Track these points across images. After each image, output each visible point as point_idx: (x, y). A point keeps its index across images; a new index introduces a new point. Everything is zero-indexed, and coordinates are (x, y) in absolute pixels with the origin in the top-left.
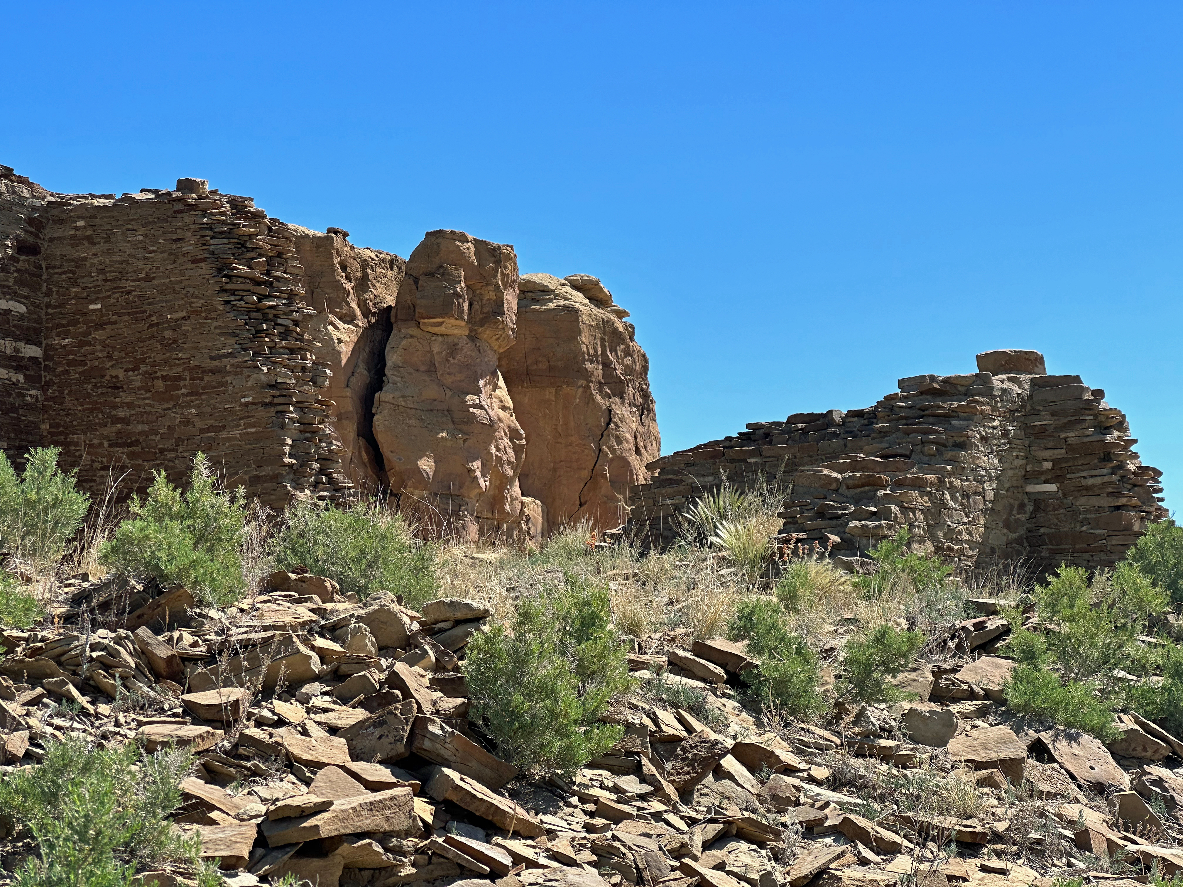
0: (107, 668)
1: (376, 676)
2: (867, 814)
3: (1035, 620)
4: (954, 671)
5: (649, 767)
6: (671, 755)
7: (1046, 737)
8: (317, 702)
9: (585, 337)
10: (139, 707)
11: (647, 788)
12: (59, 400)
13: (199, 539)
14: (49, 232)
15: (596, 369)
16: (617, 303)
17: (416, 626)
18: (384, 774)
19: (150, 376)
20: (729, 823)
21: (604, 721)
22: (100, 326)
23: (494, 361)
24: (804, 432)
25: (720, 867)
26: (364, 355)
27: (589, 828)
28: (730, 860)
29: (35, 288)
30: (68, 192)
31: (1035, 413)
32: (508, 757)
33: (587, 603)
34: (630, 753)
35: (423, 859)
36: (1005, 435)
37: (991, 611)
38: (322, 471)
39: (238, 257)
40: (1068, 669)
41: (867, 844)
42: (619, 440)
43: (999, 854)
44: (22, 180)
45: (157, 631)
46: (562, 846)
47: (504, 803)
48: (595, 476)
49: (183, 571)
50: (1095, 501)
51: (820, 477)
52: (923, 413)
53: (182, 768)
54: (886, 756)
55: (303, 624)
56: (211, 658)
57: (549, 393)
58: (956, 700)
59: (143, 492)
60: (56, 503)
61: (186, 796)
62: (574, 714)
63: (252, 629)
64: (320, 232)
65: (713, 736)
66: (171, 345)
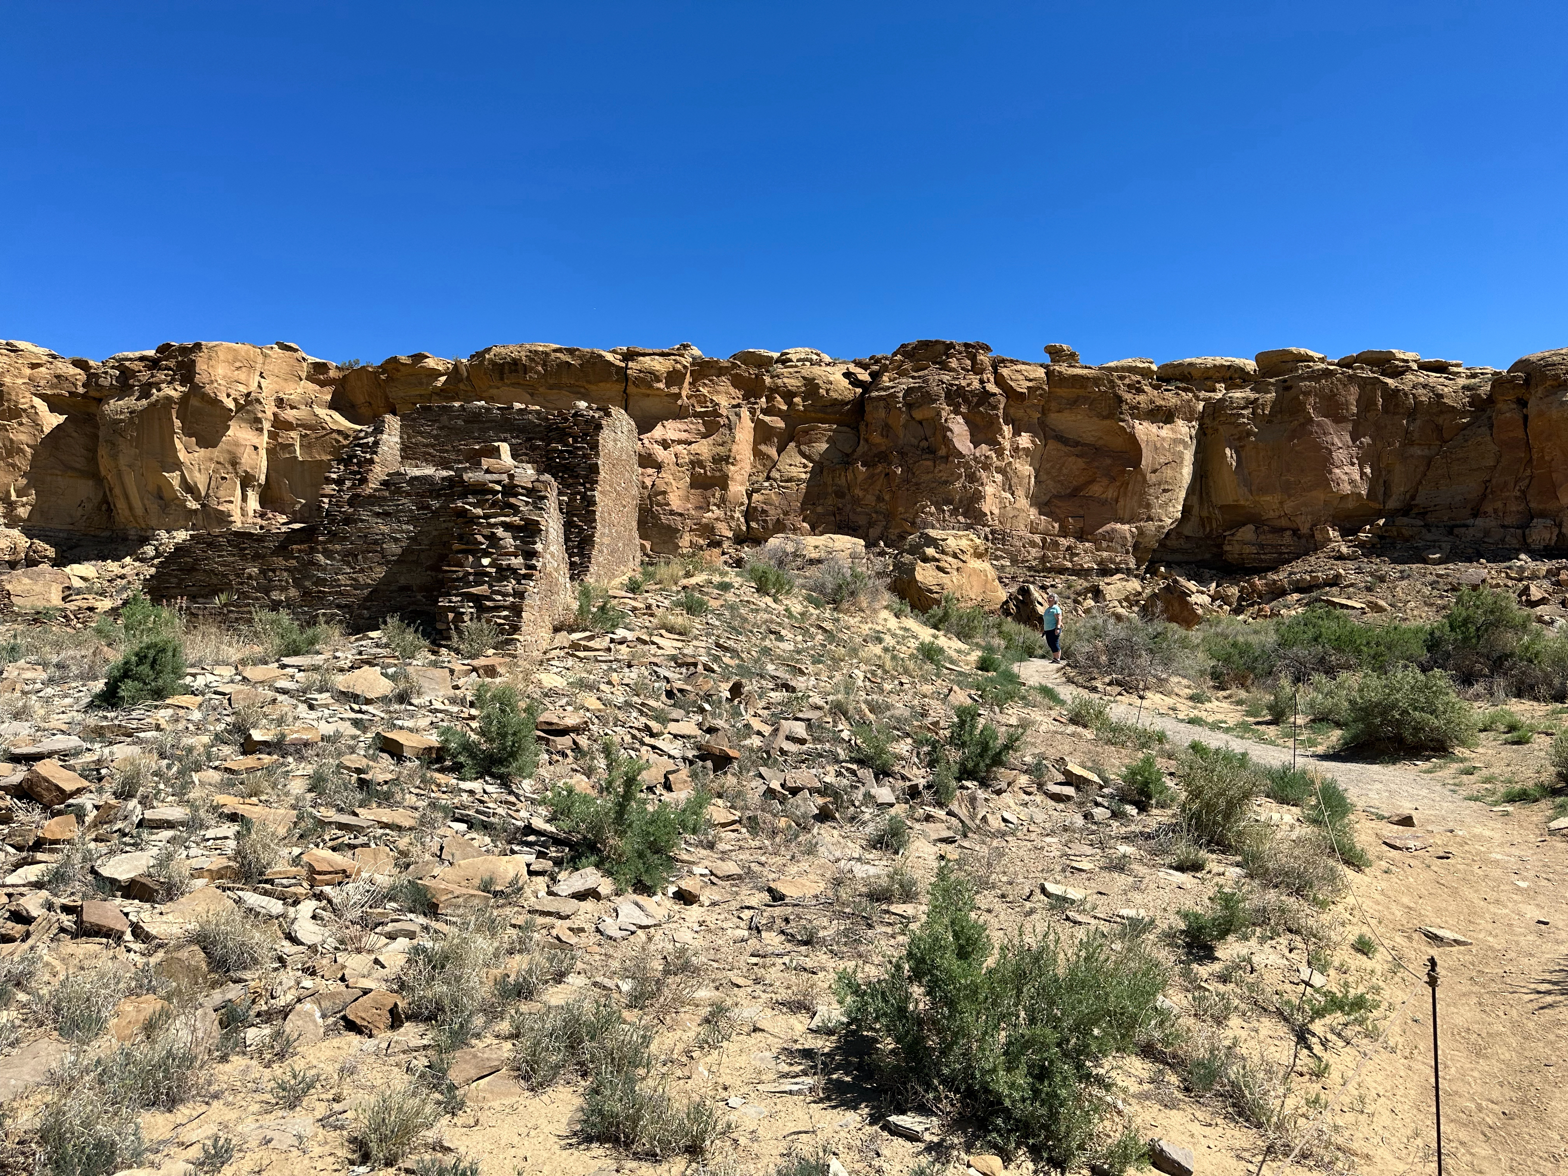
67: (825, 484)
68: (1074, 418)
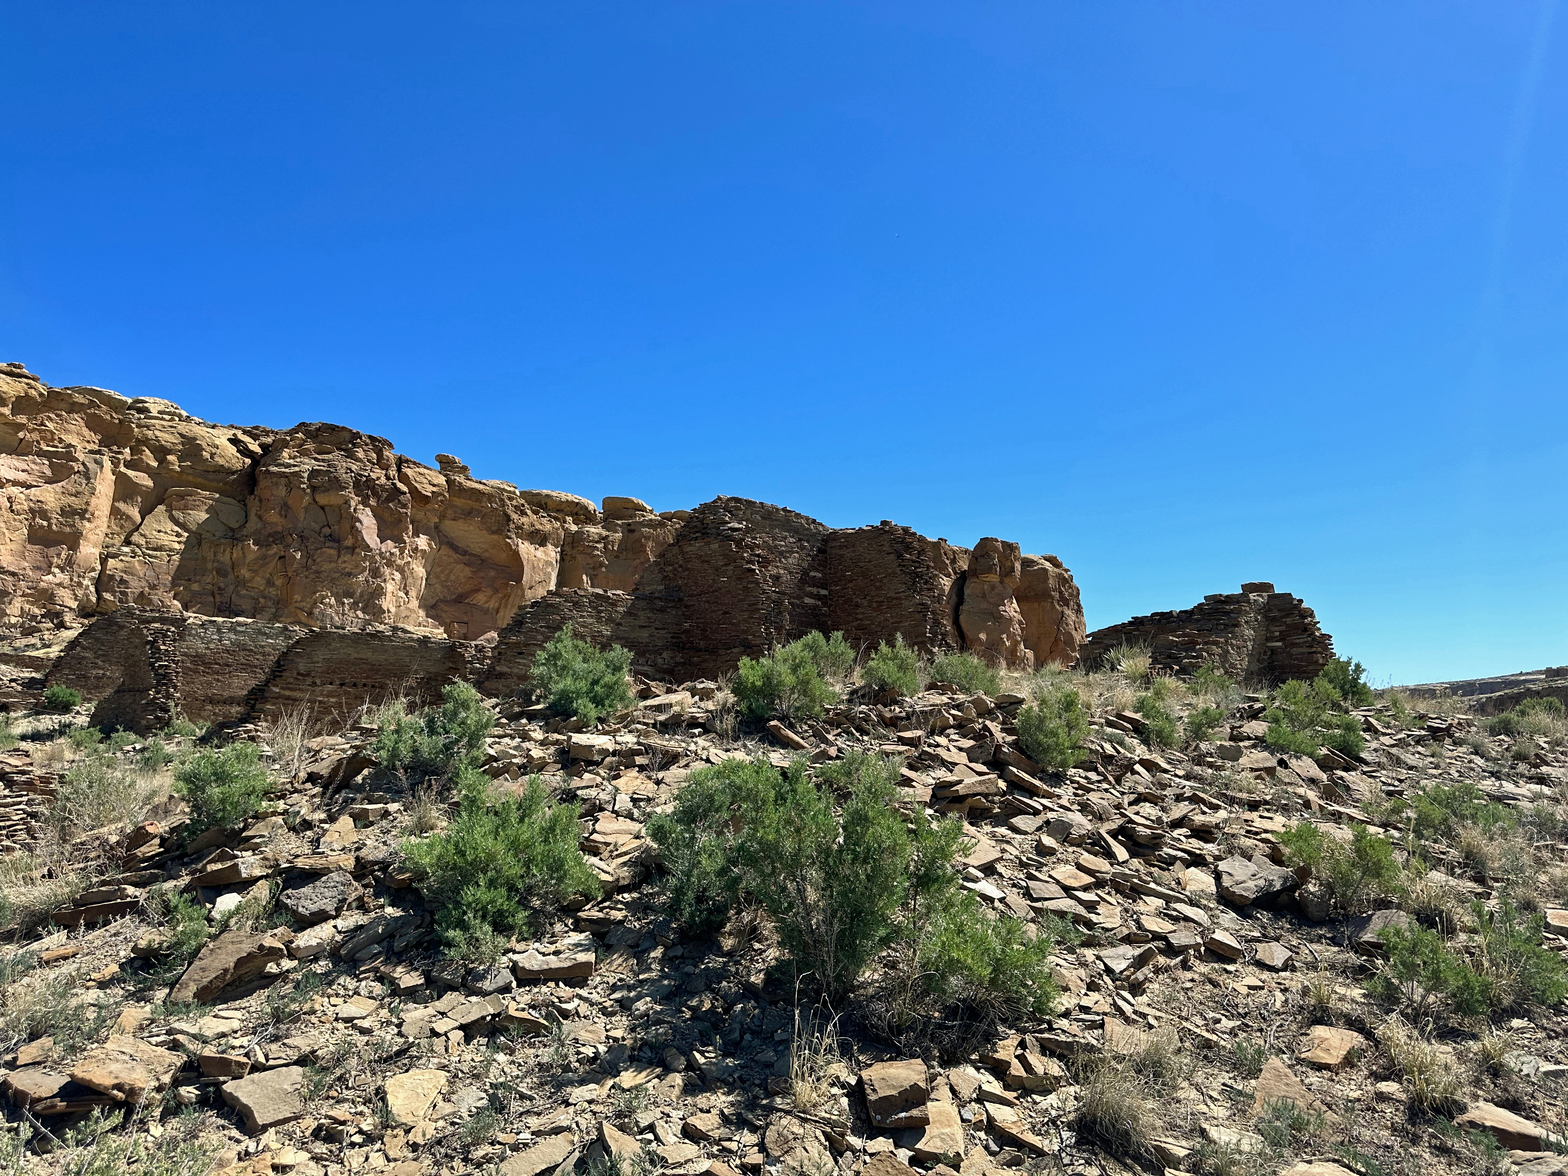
0: (866, 721)
1: (978, 727)
2: (1204, 791)
3: (1277, 704)
4: (1240, 727)
5: (1101, 769)
6: (1111, 764)
7: (1285, 757)
8: (953, 737)
9: (1051, 581)
10: (879, 738)
11: (1101, 778)
12: (835, 612)
13: (900, 667)
14: (830, 544)
15: (1056, 595)
16: (1065, 566)
17: (993, 705)
18: (984, 769)
19: (871, 601)
20: (1140, 794)
21: (1080, 748)
22: (851, 581)
23: (1011, 591)
24: (1159, 620)
25: (1137, 813)
26: (955, 591)
27: (1076, 795)
28: (1141, 811)
29: (825, 567)
30: (837, 528)
31: (1270, 610)
32: (1037, 763)
33: (1069, 696)
34: (1092, 762)
35: (1003, 806)
36: (1256, 620)
37: (1256, 700)
38: (943, 639)
39: (906, 552)
40: (1294, 726)
41: (1205, 805)
42: (1067, 625)
43: (1268, 810)
44: (820, 524)
45: (885, 706)
46: (1064, 802)
47: (1037, 783)
48: (1057, 640)
49: (894, 682)
50: (1300, 650)
51: (1169, 640)
52: (1217, 611)
53: (901, 764)
54: (1211, 765)
55: (945, 704)
56: (908, 717)
57: (1036, 605)
58: (1242, 740)
59: (876, 649)
60: (842, 653)
61: (903, 776)
62: (1066, 744)
63: (925, 706)
64: (935, 540)
65: (1129, 755)
66: (879, 588)
67: (204, 559)
68: (466, 528)
